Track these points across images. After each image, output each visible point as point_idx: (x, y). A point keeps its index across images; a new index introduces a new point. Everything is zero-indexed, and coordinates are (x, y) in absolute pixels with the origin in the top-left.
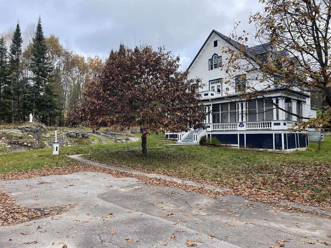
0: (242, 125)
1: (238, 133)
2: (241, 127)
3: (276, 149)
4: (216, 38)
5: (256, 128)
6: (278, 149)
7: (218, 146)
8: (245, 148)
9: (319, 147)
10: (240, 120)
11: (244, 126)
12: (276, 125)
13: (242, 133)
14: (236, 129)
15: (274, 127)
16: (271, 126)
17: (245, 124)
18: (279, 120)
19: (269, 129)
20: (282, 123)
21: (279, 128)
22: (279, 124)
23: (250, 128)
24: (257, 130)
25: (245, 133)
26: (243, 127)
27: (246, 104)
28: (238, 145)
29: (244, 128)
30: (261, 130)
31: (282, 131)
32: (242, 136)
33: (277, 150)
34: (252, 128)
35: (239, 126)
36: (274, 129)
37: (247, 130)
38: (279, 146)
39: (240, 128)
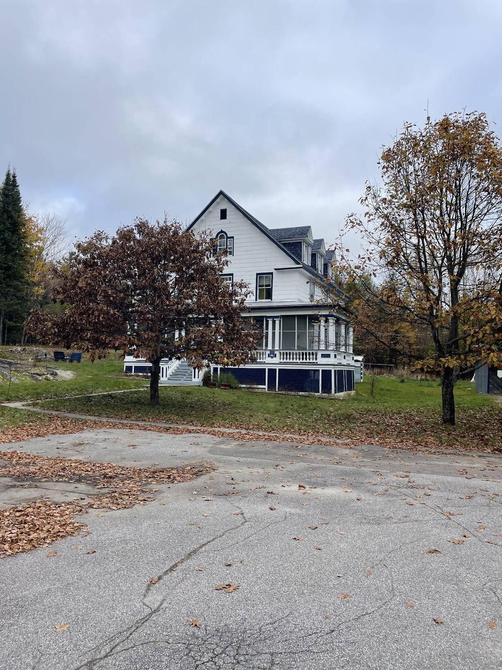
0: (272, 354)
1: (267, 367)
2: (272, 357)
3: (323, 392)
4: (225, 205)
5: (295, 361)
6: (327, 393)
7: (236, 388)
8: (277, 390)
9: (372, 391)
10: (270, 347)
11: (276, 357)
12: (324, 357)
13: (273, 367)
14: (263, 361)
15: (321, 360)
16: (316, 359)
17: (277, 353)
18: (329, 350)
19: (314, 363)
20: (332, 354)
21: (329, 361)
22: (328, 356)
23: (285, 361)
24: (297, 364)
25: (277, 367)
26: (274, 359)
27: (280, 321)
28: (266, 387)
29: (276, 360)
30: (302, 364)
31: (333, 367)
32: (272, 372)
33: (324, 394)
34: (288, 361)
35: (269, 357)
36: (322, 363)
37: (280, 363)
38: (327, 388)
39: (270, 358)
